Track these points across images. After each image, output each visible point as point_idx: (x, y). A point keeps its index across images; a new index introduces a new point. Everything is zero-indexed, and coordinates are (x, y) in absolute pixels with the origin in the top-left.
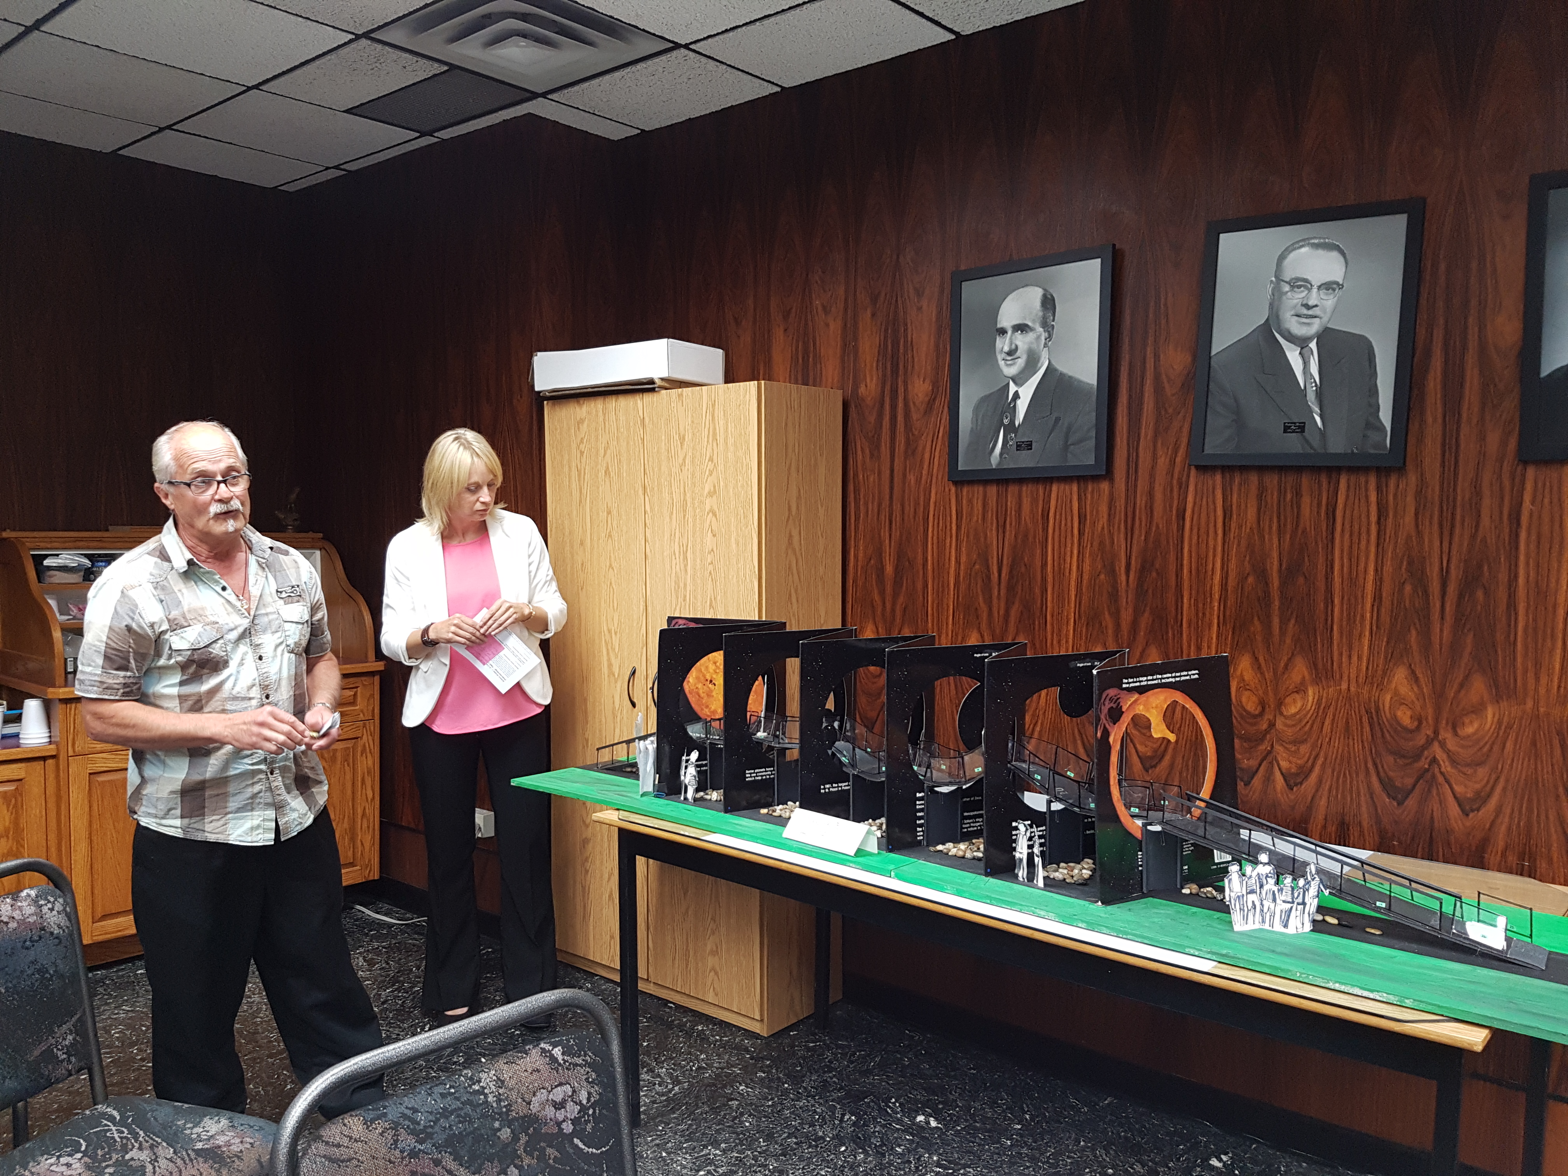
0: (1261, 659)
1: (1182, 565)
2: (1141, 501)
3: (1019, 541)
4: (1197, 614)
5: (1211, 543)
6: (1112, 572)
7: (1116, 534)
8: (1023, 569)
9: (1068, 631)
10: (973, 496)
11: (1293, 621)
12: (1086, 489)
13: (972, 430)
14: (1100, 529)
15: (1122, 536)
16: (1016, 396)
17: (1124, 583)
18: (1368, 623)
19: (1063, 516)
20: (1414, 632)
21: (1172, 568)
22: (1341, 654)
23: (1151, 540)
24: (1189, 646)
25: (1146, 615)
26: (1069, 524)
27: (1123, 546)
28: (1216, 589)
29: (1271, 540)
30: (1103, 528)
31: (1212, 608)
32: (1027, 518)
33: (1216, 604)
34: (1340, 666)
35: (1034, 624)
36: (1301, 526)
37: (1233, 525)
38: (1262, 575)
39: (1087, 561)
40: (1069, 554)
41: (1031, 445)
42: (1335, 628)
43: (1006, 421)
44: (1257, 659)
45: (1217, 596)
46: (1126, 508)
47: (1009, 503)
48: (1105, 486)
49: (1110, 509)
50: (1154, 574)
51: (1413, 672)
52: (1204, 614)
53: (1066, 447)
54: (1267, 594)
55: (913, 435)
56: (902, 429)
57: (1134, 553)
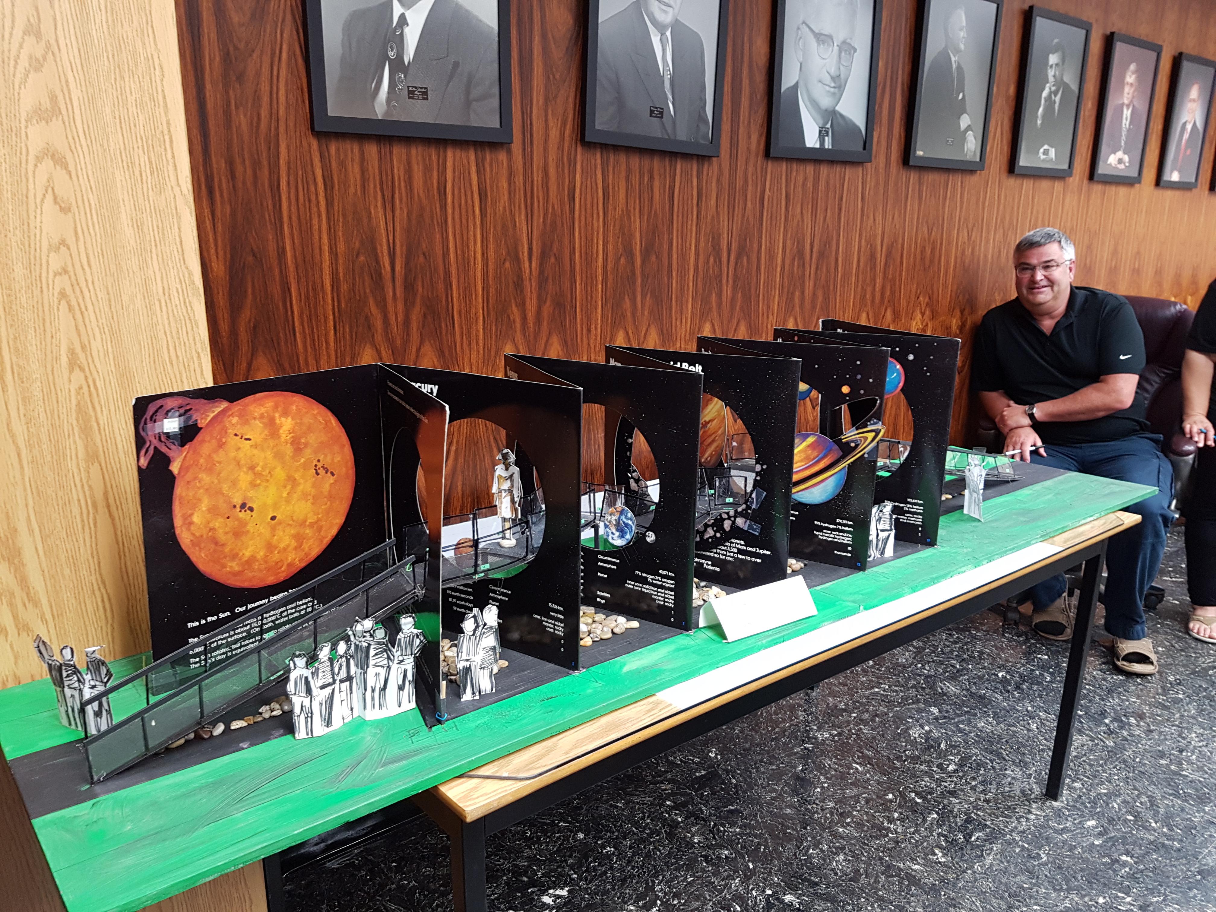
0: (630, 332)
1: (574, 248)
3: (414, 222)
4: (587, 298)
5: (595, 226)
6: (517, 260)
7: (517, 215)
8: (422, 259)
9: (477, 330)
11: (649, 296)
12: (484, 159)
14: (501, 208)
15: (523, 217)
16: (403, 22)
17: (528, 271)
18: (691, 290)
19: (463, 191)
20: (714, 295)
21: (567, 252)
22: (676, 320)
23: (549, 221)
24: (582, 330)
25: (548, 302)
26: (470, 202)
27: (525, 228)
28: (600, 271)
29: (635, 221)
30: (504, 208)
31: (597, 290)
32: (421, 192)
33: (600, 286)
34: (676, 330)
35: (440, 327)
36: (654, 207)
37: (610, 207)
38: (629, 254)
39: (492, 247)
40: (472, 238)
41: (426, 93)
42: (673, 297)
43: (392, 54)
44: (627, 333)
45: (600, 278)
46: (525, 185)
48: (502, 156)
49: (510, 184)
50: (553, 260)
52: (592, 297)
53: (468, 104)
54: (633, 273)
57: (534, 237)
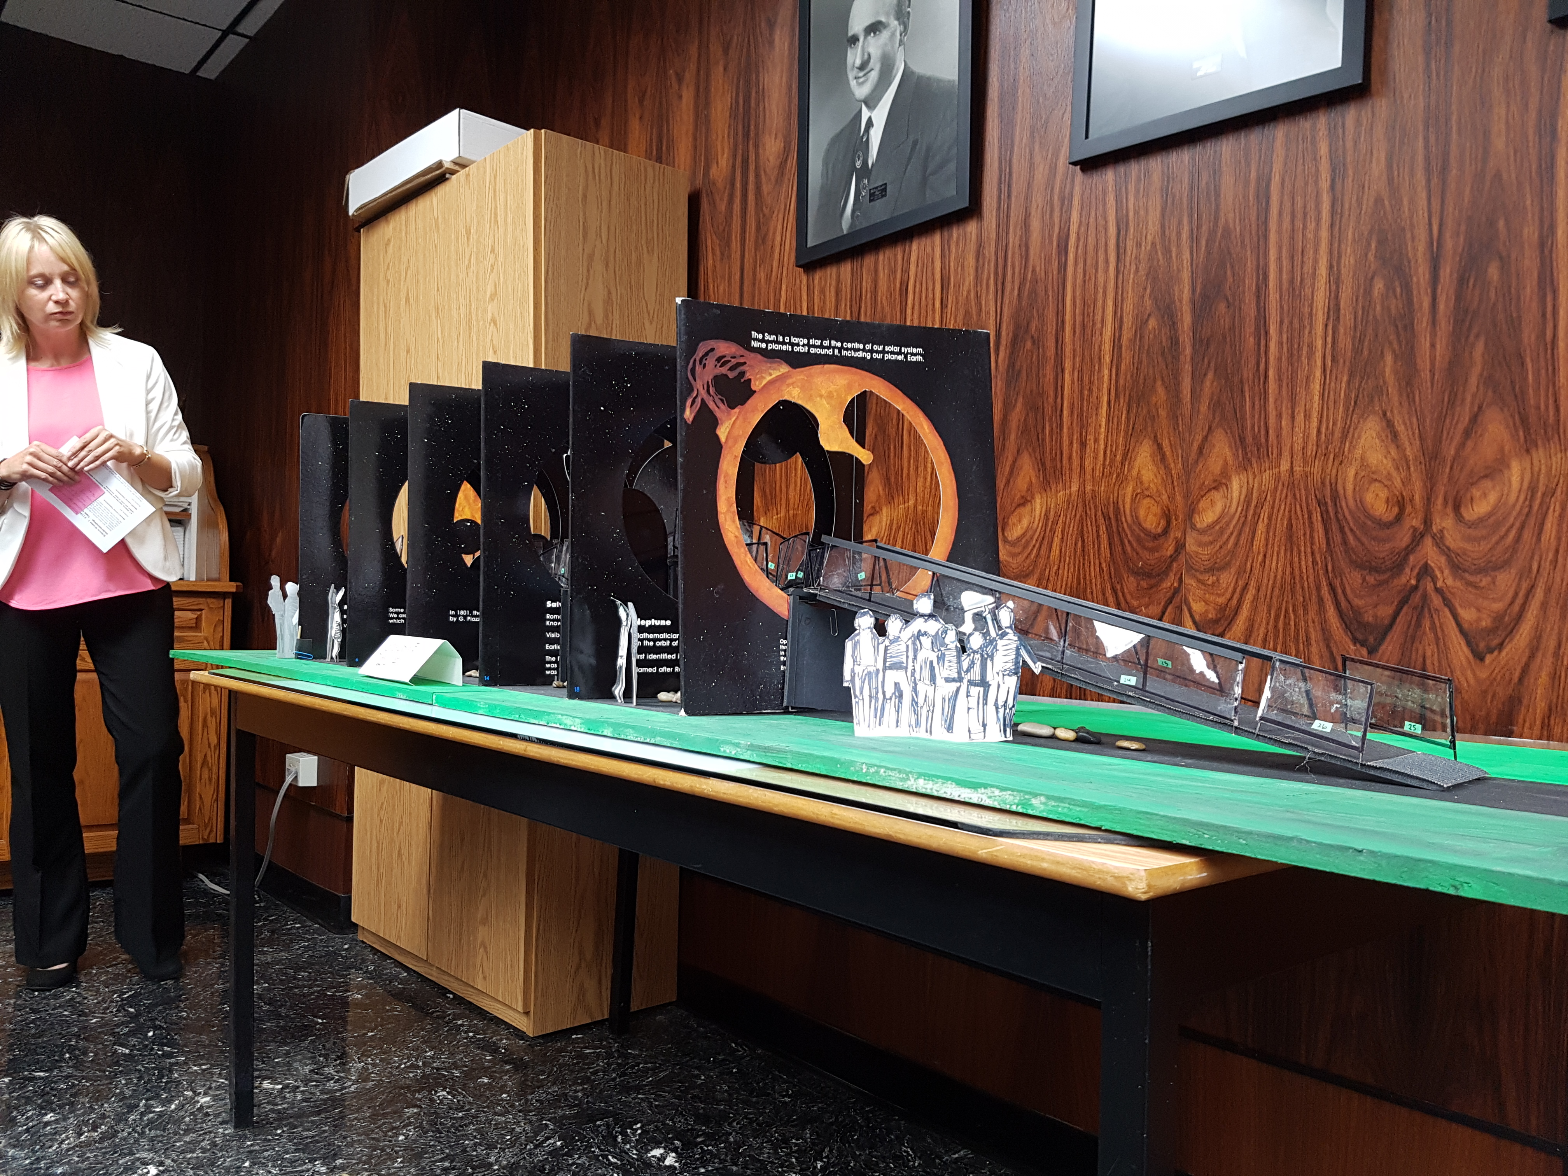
0: (1166, 444)
1: (1063, 322)
2: (1014, 239)
4: (1081, 393)
5: (1101, 280)
7: (984, 295)
10: (826, 282)
11: (1210, 375)
12: (951, 236)
13: (822, 187)
14: (965, 293)
15: (991, 296)
16: (870, 124)
18: (1319, 355)
19: (924, 285)
20: (1389, 359)
21: (1051, 328)
22: (1279, 416)
23: (1026, 293)
24: (1071, 444)
25: (1019, 405)
26: (930, 295)
28: (1107, 347)
29: (1179, 254)
30: (969, 292)
31: (1100, 379)
32: (884, 299)
33: (1106, 372)
34: (1279, 436)
36: (1222, 221)
37: (1129, 243)
38: (1168, 314)
41: (885, 190)
42: (1271, 373)
43: (858, 164)
44: (1160, 447)
45: (1107, 361)
46: (996, 254)
47: (864, 283)
48: (972, 227)
49: (977, 260)
50: (1029, 344)
51: (1390, 424)
52: (1090, 390)
53: (924, 180)
54: (1174, 341)
55: (764, 216)
56: (753, 212)
57: (1005, 318)
